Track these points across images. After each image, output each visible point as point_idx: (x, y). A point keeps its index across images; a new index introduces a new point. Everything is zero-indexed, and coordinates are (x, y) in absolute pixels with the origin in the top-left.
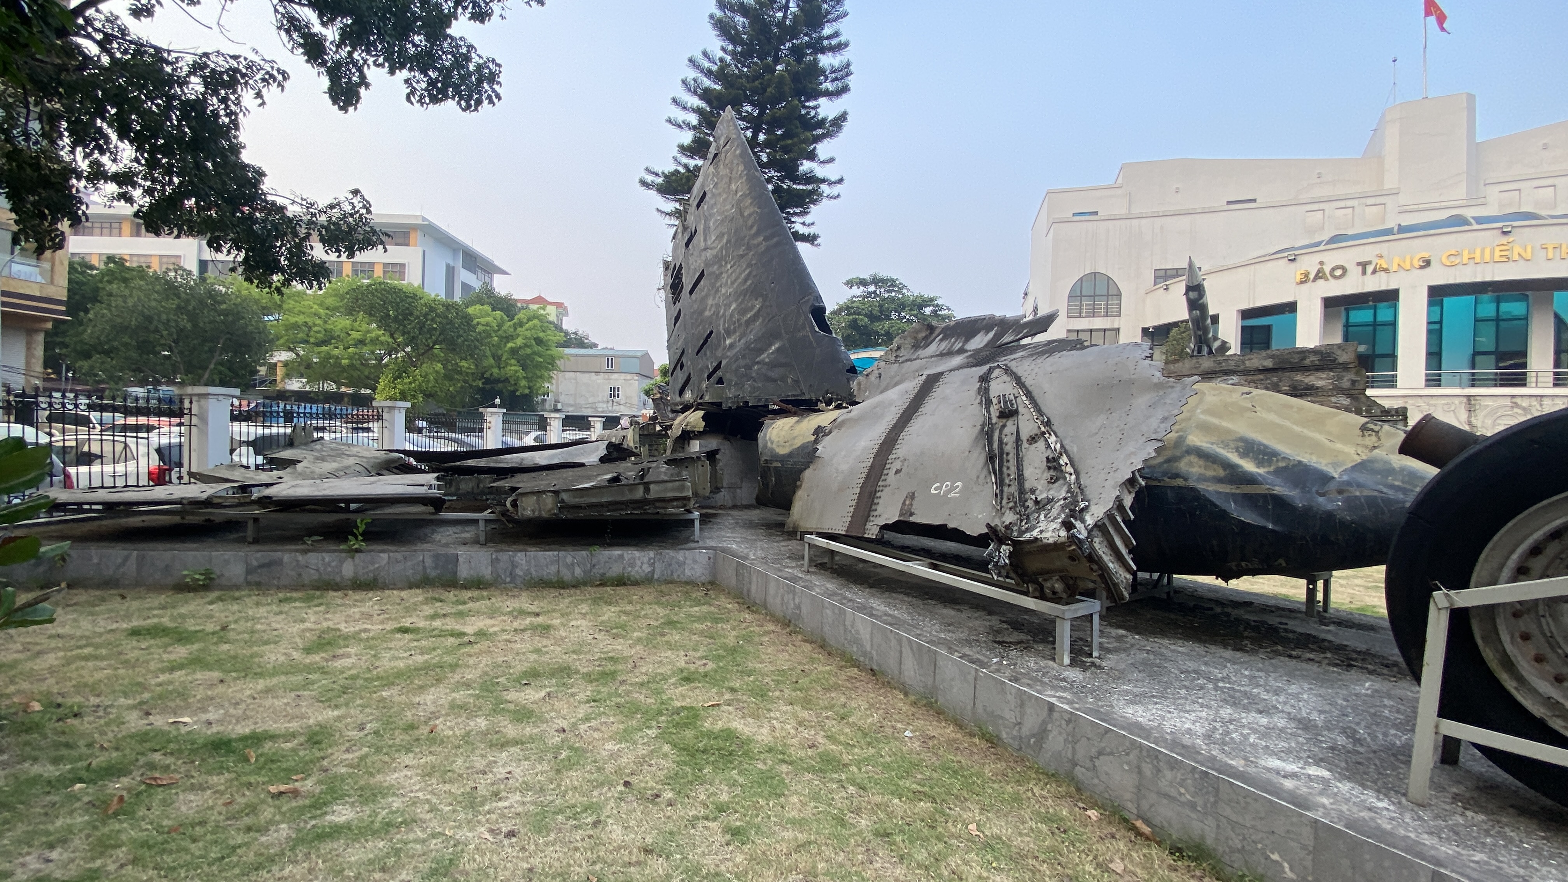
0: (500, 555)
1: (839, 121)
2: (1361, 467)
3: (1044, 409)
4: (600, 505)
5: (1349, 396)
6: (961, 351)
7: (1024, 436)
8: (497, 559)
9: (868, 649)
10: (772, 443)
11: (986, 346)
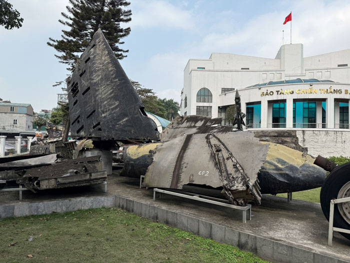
0: (32, 204)
1: (128, 31)
2: (304, 165)
3: (229, 150)
4: (73, 182)
5: (295, 144)
6: (194, 127)
7: (225, 158)
8: (31, 206)
9: (186, 225)
10: (129, 154)
11: (202, 125)
